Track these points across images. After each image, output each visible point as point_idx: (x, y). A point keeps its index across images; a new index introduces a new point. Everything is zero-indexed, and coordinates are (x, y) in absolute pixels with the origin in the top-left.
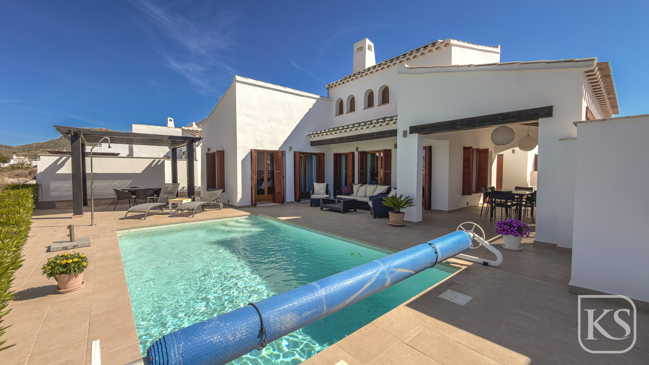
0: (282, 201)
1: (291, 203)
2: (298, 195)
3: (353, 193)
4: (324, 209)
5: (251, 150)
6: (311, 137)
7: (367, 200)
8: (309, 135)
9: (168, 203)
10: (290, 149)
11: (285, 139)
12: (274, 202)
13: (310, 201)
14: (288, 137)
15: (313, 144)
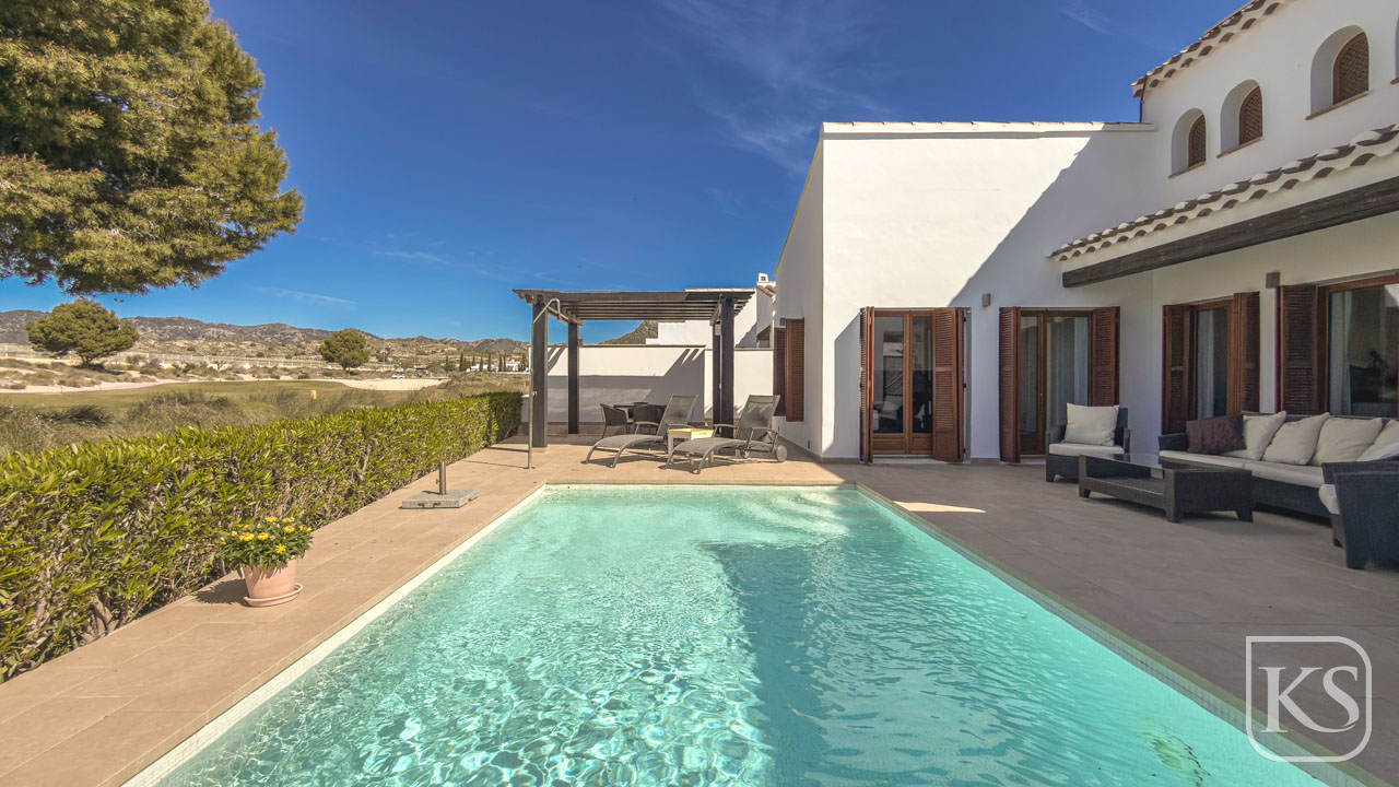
0: (957, 454)
1: (988, 462)
2: (1010, 439)
3: (1244, 448)
4: (1094, 494)
5: (862, 310)
6: (1064, 258)
7: (1314, 477)
8: (1055, 254)
9: (666, 438)
10: (987, 300)
11: (972, 273)
12: (932, 456)
13: (1044, 463)
14: (984, 266)
15: (1072, 280)
